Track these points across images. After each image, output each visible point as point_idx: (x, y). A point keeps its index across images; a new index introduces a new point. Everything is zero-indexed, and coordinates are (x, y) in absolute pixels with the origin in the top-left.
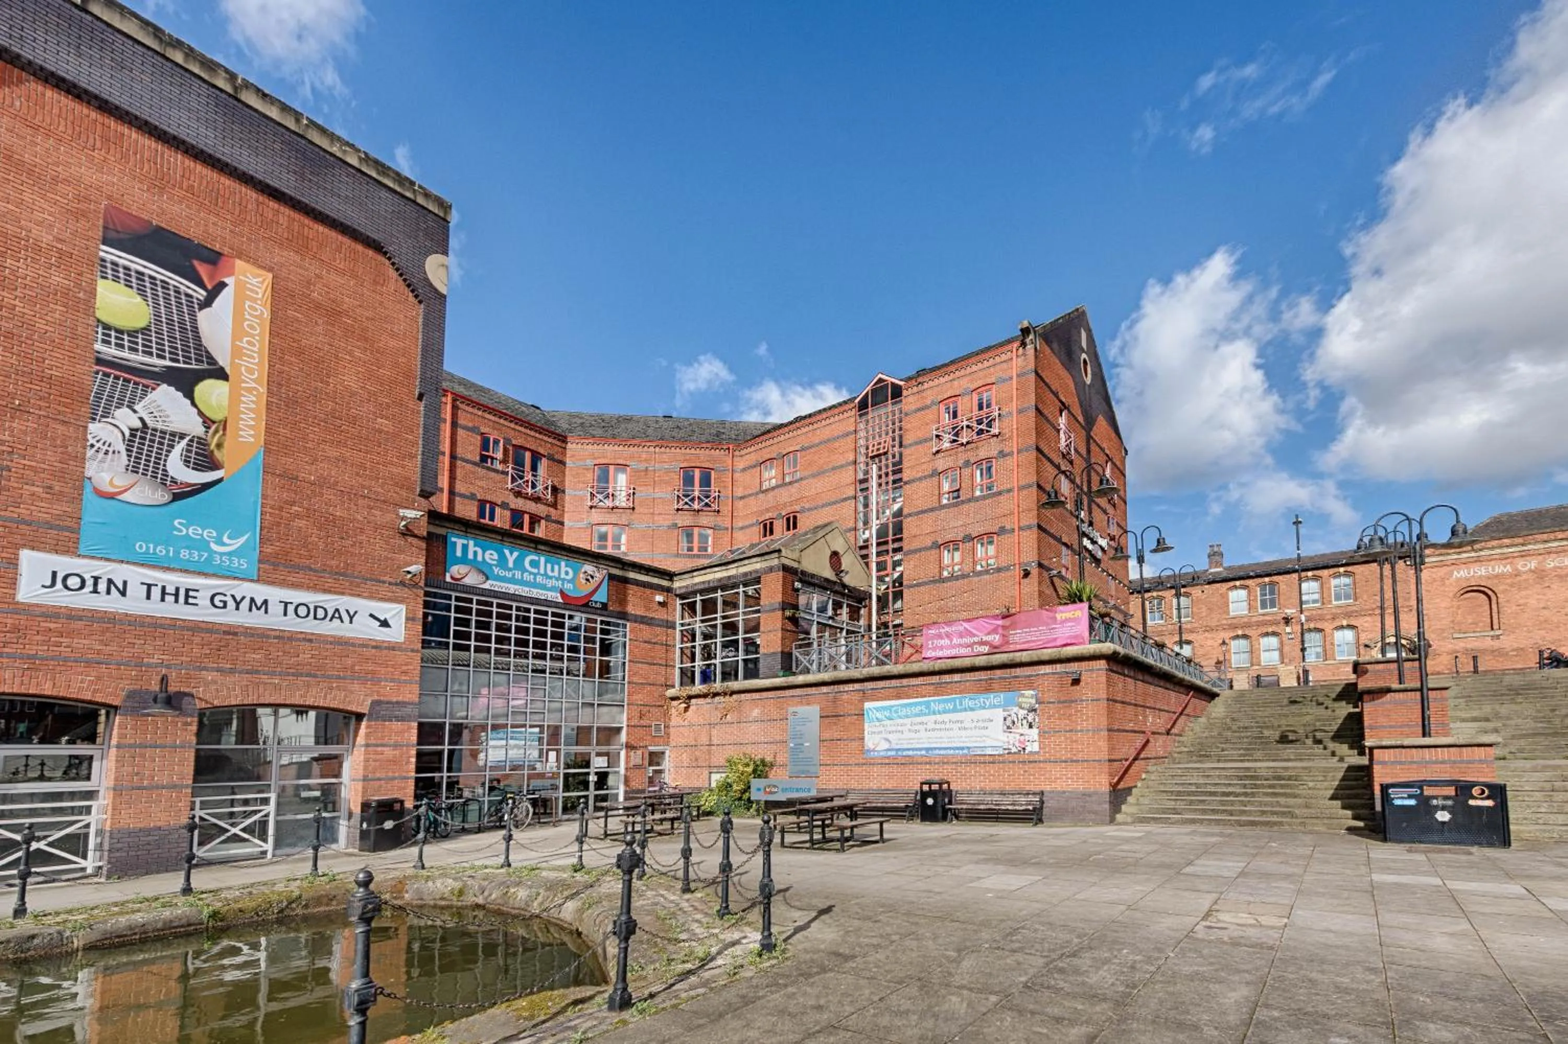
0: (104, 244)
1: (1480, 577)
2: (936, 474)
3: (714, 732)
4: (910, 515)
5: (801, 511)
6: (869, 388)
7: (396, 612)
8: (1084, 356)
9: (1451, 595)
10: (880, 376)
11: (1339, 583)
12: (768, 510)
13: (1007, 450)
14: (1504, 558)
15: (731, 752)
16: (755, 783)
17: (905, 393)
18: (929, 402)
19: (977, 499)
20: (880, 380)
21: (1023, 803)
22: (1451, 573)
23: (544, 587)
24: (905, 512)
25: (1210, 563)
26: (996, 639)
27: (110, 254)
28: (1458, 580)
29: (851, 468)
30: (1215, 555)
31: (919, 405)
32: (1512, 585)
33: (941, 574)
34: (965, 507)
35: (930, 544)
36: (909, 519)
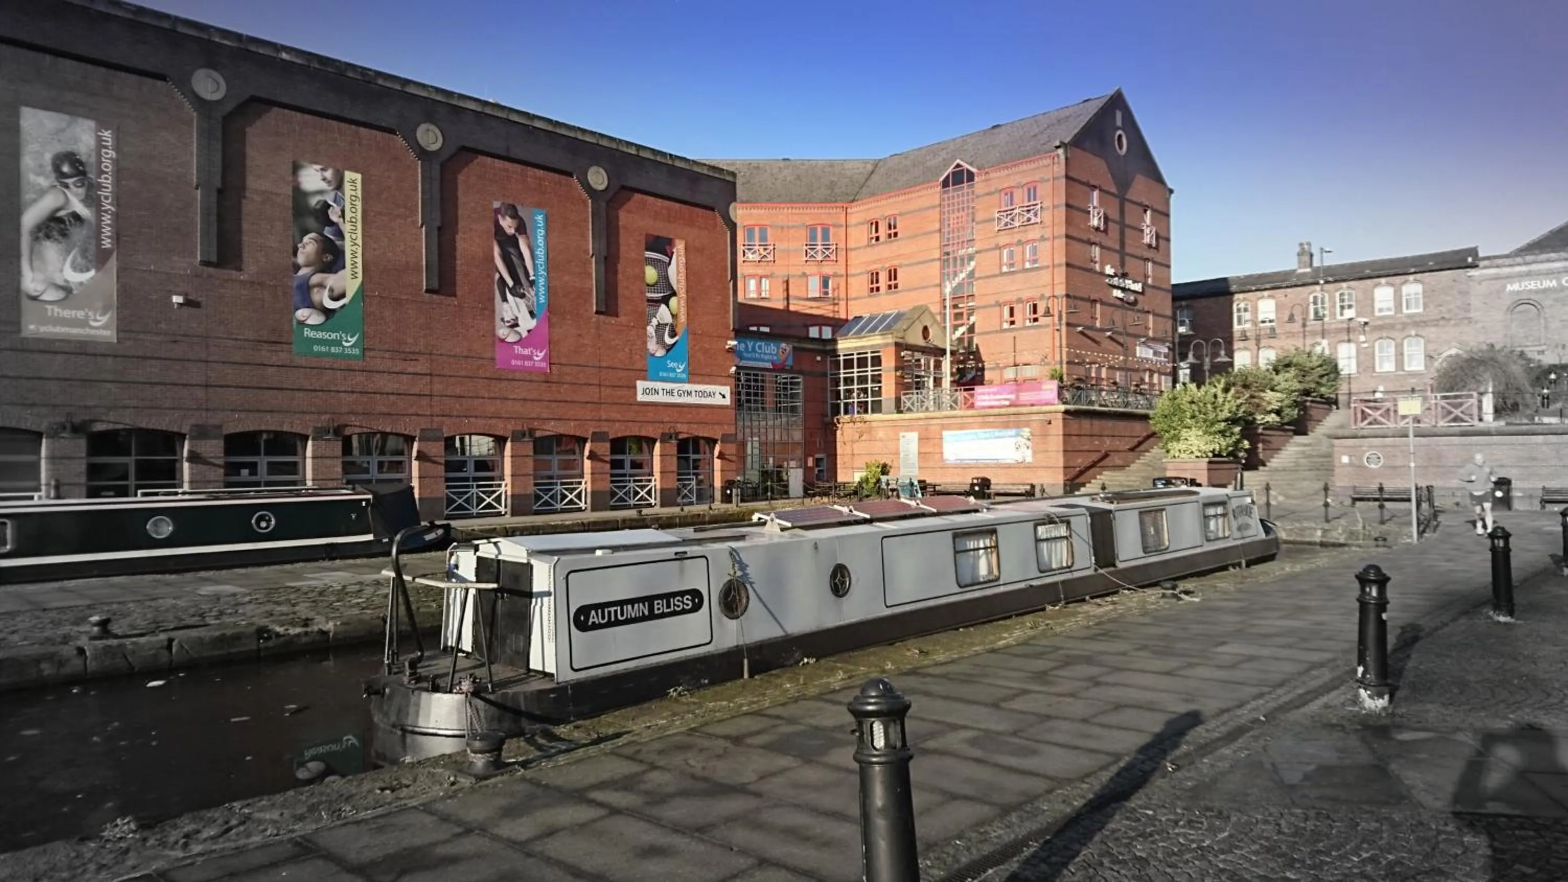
0: (647, 250)
1: (1530, 291)
2: (999, 248)
3: (855, 446)
4: (979, 278)
5: (900, 266)
6: (950, 170)
7: (726, 390)
8: (1119, 132)
9: (1505, 308)
10: (958, 161)
11: (1413, 288)
12: (874, 262)
13: (1046, 236)
14: (1549, 274)
15: (867, 459)
16: (884, 478)
17: (976, 179)
18: (993, 189)
19: (1027, 270)
20: (958, 166)
21: (1022, 489)
22: (1505, 287)
23: (763, 360)
24: (977, 275)
25: (1300, 262)
26: (1012, 397)
27: (649, 254)
28: (1513, 293)
29: (938, 235)
30: (1306, 254)
31: (987, 190)
32: (1556, 300)
33: (1001, 325)
34: (1019, 276)
35: (993, 302)
36: (980, 281)
